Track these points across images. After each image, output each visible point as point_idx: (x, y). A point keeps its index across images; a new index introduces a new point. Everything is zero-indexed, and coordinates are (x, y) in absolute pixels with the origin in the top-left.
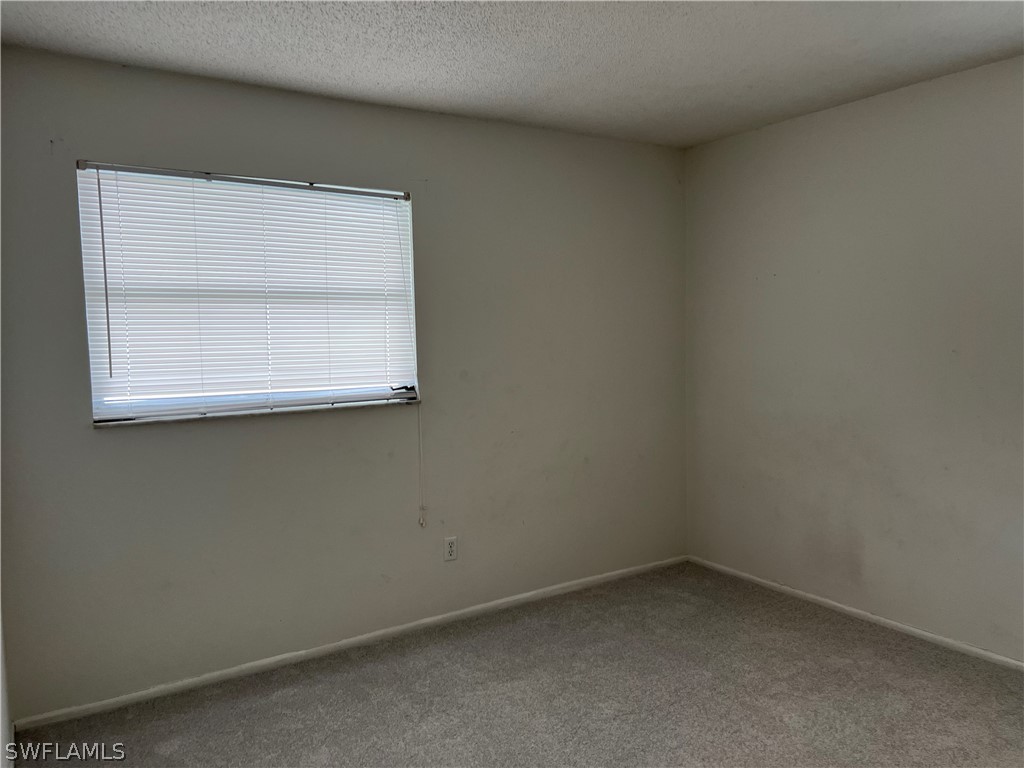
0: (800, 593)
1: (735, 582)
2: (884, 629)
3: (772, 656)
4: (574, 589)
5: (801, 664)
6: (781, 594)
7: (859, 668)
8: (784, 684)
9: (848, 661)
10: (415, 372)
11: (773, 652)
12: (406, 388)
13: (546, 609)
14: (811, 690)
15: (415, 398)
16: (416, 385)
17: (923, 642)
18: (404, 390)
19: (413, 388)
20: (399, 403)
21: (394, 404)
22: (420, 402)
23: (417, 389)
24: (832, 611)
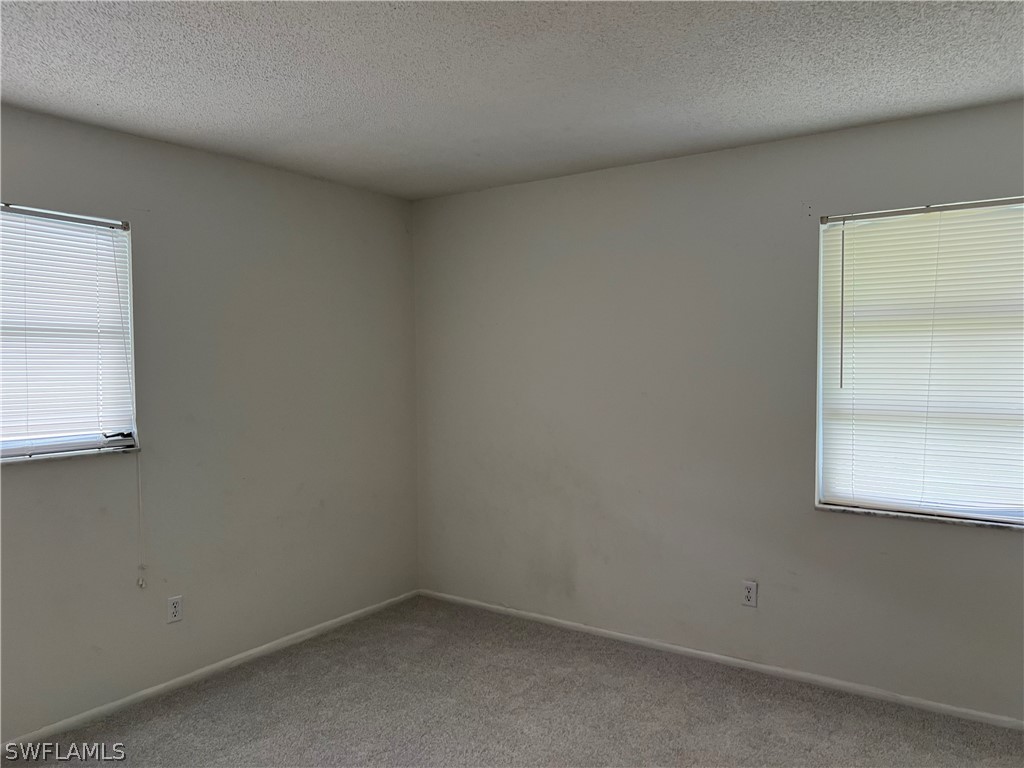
0: (523, 613)
1: (465, 609)
2: (595, 637)
3: (507, 675)
4: (309, 636)
5: (532, 678)
6: (507, 616)
7: (580, 675)
8: (521, 699)
9: (570, 670)
10: (134, 417)
11: (507, 671)
12: (122, 434)
13: (282, 661)
14: (544, 700)
15: (132, 446)
16: (134, 430)
17: (625, 644)
18: (120, 438)
19: (130, 435)
20: (114, 453)
21: (107, 453)
22: (140, 450)
23: (135, 436)
24: (551, 627)
